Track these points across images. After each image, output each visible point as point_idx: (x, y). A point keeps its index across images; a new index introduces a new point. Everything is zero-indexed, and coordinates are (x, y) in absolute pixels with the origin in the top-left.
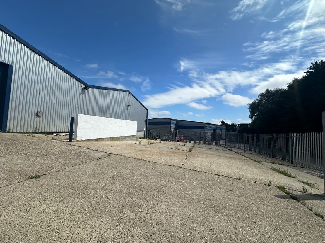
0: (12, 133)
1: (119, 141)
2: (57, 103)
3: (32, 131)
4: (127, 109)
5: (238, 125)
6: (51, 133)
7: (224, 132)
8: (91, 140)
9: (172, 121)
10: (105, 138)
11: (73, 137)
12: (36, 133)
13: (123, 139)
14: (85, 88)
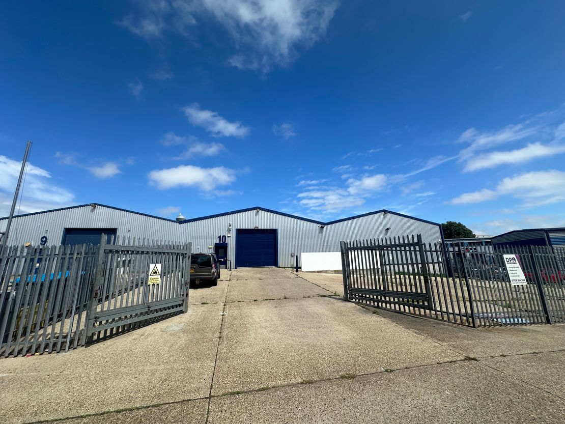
0: (280, 268)
11: (299, 270)
14: (322, 227)
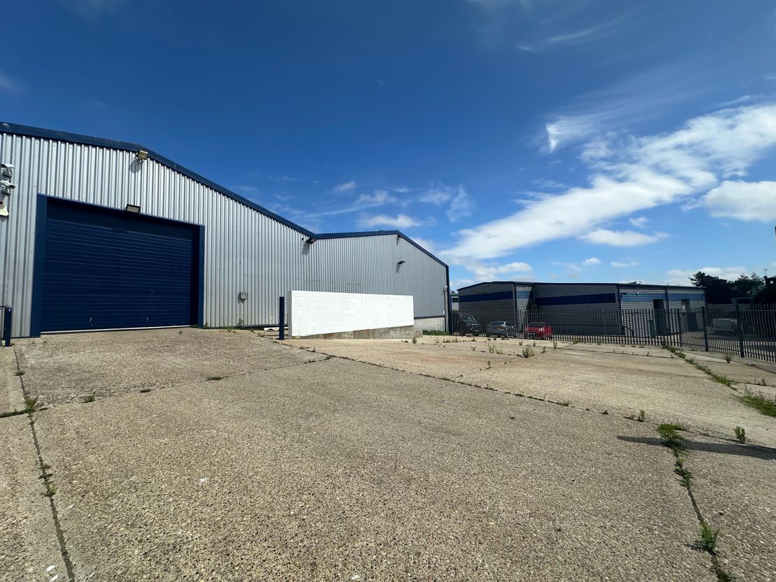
0: (209, 328)
1: (374, 338)
2: (267, 275)
3: (234, 325)
4: (397, 271)
5: (768, 280)
6: (261, 328)
7: (697, 305)
8: (317, 336)
9: (519, 289)
10: (344, 333)
11: (286, 332)
12: (239, 327)
13: (381, 335)
14: (309, 242)
